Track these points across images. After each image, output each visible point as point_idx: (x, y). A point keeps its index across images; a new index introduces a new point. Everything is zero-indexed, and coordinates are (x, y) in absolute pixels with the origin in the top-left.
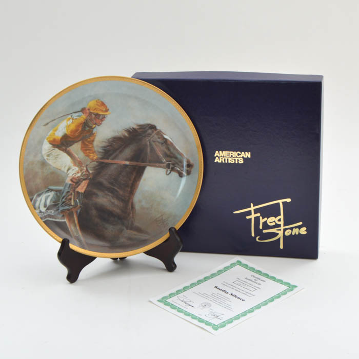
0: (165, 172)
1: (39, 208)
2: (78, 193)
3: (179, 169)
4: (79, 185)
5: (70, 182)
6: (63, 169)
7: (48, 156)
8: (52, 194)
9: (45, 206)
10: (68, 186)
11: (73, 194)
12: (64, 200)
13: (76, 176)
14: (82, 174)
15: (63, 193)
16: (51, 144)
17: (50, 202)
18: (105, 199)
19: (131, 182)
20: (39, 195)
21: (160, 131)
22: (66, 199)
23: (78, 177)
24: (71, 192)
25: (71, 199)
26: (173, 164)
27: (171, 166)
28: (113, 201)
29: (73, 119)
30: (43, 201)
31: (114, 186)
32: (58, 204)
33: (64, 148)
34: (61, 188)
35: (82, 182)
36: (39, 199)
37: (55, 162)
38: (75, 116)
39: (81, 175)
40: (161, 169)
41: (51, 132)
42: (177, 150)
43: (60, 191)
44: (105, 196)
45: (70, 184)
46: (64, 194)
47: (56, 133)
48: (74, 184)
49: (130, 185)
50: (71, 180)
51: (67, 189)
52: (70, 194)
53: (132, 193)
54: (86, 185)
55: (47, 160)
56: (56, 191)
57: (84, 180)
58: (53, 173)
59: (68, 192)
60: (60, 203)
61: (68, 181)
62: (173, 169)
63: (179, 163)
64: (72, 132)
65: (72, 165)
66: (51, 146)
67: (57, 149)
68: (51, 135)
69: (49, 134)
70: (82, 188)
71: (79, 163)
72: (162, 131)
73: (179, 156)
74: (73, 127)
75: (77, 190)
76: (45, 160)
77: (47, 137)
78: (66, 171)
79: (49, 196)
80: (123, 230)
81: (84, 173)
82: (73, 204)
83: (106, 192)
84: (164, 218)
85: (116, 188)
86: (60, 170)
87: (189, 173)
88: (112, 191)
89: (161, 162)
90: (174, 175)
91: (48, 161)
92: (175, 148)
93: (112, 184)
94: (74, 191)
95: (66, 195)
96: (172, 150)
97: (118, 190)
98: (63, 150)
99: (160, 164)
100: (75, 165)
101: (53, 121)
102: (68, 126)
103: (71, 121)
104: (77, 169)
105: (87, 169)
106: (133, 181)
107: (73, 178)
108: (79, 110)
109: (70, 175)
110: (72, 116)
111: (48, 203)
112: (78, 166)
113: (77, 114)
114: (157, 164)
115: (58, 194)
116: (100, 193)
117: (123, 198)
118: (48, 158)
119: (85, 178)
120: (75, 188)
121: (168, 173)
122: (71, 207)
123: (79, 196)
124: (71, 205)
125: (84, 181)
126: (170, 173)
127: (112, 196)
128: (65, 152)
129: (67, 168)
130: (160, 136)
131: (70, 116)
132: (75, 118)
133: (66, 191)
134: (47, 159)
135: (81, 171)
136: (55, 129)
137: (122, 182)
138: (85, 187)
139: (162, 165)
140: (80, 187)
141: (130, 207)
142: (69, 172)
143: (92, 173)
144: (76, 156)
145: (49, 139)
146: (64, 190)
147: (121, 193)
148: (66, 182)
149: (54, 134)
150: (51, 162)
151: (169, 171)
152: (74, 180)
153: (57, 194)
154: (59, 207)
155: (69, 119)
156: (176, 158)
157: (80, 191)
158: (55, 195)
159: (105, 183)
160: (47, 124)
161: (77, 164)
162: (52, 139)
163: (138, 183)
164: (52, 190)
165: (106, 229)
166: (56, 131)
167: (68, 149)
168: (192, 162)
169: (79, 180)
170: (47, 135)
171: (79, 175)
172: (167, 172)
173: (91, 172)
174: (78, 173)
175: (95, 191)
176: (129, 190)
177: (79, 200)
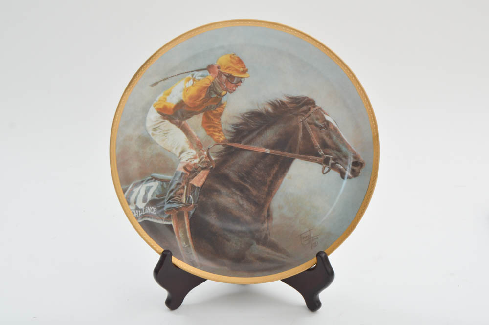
0: (321, 170)
1: (135, 203)
2: (193, 186)
3: (342, 167)
4: (196, 175)
5: (183, 171)
6: (174, 150)
7: (155, 130)
8: (155, 185)
9: (144, 201)
10: (180, 175)
11: (186, 187)
12: (172, 194)
13: (193, 163)
14: (201, 160)
15: (171, 184)
16: (159, 113)
17: (152, 196)
18: (230, 200)
19: (269, 179)
20: (136, 185)
21: (321, 109)
22: (175, 193)
23: (195, 164)
24: (183, 184)
25: (182, 194)
26: (334, 160)
27: (331, 161)
28: (241, 202)
29: (194, 80)
30: (142, 193)
31: (245, 181)
32: (163, 199)
33: (178, 121)
34: (169, 177)
35: (199, 171)
36: (136, 190)
37: (164, 140)
38: (197, 75)
39: (199, 162)
40: (316, 164)
41: (161, 96)
42: (342, 139)
43: (167, 181)
44: (231, 195)
45: (183, 173)
46: (173, 187)
47: (168, 98)
48: (188, 174)
49: (268, 183)
50: (185, 168)
51: (177, 179)
52: (181, 186)
53: (270, 194)
54: (205, 176)
55: (151, 136)
56: (162, 180)
57: (203, 169)
58: (159, 155)
59: (178, 184)
60: (167, 198)
61: (180, 169)
62: (333, 167)
63: (343, 159)
64: (191, 98)
65: (187, 146)
66: (159, 115)
67: (167, 122)
68: (160, 101)
69: (158, 99)
70: (199, 181)
71: (197, 145)
72: (323, 109)
73: (344, 149)
74: (193, 91)
75: (192, 182)
76: (149, 135)
77: (155, 102)
78: (178, 155)
79: (152, 186)
80: (252, 245)
81: (203, 160)
82: (184, 201)
83: (233, 189)
84: (312, 235)
85: (248, 186)
86: (170, 151)
87: (355, 174)
88: (242, 189)
89: (318, 155)
90: (334, 174)
91: (153, 138)
92: (339, 136)
93: (241, 178)
94: (187, 183)
95: (176, 187)
96: (335, 138)
97: (250, 188)
98: (176, 124)
99: (315, 158)
100: (191, 146)
101: (164, 80)
102: (186, 90)
103: (191, 82)
104: (194, 152)
105: (208, 154)
106: (273, 178)
107: (188, 165)
108: (205, 67)
109: (184, 160)
110: (193, 75)
111: (149, 197)
112: (195, 149)
113: (201, 73)
114: (311, 157)
115: (165, 185)
116: (224, 190)
117: (256, 200)
118: (154, 133)
119: (204, 166)
120: (189, 180)
121: (325, 171)
122: (181, 206)
123: (194, 192)
124: (182, 203)
125: (202, 171)
126: (328, 171)
127: (240, 196)
128: (179, 127)
129: (180, 150)
130: (318, 116)
131: (190, 76)
132: (197, 78)
133: (177, 182)
134: (153, 135)
135: (200, 156)
136: (166, 92)
137: (257, 177)
138: (204, 180)
139: (318, 159)
140: (196, 178)
141: (265, 213)
142: (182, 156)
143: (216, 161)
144: (194, 133)
145: (157, 106)
146: (173, 182)
147: (254, 192)
148: (178, 169)
149: (166, 99)
150: (157, 138)
151: (327, 169)
152: (188, 168)
153: (162, 186)
154: (164, 204)
155: (189, 80)
156: (339, 150)
157: (195, 185)
158: (160, 187)
159: (233, 177)
160: (156, 83)
161: (195, 145)
162: (161, 106)
163: (280, 181)
164: (156, 179)
165: (229, 241)
166: (168, 94)
167: (183, 122)
168: (362, 158)
169: (196, 169)
170: (155, 100)
171: (197, 161)
172: (324, 169)
173: (213, 159)
174: (195, 158)
175: (218, 186)
176: (266, 189)
177: (193, 197)
